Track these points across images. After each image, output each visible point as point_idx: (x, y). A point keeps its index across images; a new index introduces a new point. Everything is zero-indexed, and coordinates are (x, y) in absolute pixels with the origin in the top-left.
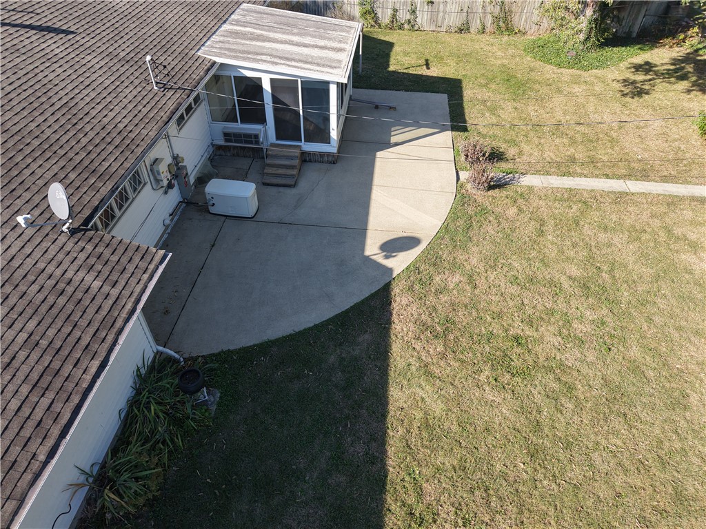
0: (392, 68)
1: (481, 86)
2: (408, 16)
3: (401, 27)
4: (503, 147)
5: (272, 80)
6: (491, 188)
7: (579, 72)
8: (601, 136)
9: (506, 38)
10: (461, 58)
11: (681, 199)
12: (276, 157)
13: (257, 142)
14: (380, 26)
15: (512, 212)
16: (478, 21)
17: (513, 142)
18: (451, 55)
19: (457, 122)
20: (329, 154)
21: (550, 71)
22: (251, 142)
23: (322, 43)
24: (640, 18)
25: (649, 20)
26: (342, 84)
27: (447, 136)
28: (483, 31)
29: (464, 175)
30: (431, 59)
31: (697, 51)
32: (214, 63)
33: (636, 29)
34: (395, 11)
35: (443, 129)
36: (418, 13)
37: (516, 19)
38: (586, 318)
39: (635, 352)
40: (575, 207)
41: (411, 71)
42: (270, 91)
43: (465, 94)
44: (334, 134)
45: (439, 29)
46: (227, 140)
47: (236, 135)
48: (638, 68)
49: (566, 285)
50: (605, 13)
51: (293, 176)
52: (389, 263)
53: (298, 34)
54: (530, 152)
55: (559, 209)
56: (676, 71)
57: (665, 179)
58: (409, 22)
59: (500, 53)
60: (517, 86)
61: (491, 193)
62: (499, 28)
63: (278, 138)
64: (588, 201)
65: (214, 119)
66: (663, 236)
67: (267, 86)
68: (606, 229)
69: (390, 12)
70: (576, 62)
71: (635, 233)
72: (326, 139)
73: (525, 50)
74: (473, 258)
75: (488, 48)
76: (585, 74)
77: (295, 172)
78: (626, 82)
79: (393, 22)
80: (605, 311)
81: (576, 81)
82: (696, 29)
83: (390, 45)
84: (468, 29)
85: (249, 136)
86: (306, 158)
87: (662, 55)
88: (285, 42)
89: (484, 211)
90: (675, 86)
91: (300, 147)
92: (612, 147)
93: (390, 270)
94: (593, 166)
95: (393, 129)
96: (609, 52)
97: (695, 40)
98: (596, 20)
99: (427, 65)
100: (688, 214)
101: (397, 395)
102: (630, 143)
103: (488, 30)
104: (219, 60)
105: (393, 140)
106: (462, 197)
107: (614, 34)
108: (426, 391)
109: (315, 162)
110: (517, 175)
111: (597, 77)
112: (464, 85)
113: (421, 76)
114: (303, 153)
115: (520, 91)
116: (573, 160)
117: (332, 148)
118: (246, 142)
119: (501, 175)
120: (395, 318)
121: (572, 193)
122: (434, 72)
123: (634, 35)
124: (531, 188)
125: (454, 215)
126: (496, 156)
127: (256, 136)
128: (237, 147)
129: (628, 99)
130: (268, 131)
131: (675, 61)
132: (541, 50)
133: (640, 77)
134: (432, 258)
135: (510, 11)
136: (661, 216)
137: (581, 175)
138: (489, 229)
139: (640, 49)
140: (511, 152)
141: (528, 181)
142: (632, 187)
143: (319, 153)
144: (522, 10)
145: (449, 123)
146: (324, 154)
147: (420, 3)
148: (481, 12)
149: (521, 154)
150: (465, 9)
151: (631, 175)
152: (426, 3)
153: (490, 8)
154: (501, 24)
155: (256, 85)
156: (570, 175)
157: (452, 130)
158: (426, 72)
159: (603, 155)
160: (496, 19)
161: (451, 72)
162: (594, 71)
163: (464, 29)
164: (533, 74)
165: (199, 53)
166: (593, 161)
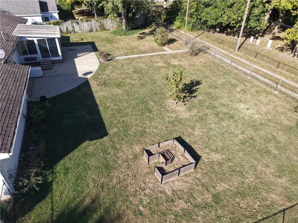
0: (71, 42)
1: (100, 42)
2: (72, 29)
3: (70, 32)
4: (109, 53)
5: (37, 40)
6: (108, 60)
7: (126, 36)
8: (134, 48)
9: (104, 32)
10: (92, 37)
11: (154, 55)
12: (44, 62)
13: (36, 60)
14: (63, 33)
15: (115, 64)
16: (95, 28)
18: (89, 37)
19: (95, 49)
20: (60, 60)
21: (118, 37)
22: (34, 60)
23: (49, 30)
24: (139, 22)
25: (142, 23)
27: (94, 53)
28: (97, 31)
29: (100, 60)
31: (155, 29)
32: (18, 36)
33: (139, 25)
34: (67, 28)
35: (92, 52)
36: (75, 27)
37: (106, 26)
38: (135, 76)
39: (146, 79)
40: (130, 61)
41: (78, 42)
43: (96, 44)
44: (60, 53)
45: (83, 32)
46: (26, 61)
47: (29, 58)
48: (141, 34)
49: (130, 73)
50: (128, 20)
51: (51, 66)
52: (86, 77)
53: (40, 29)
54: (117, 53)
55: (126, 62)
56: (150, 33)
57: (150, 53)
58: (73, 31)
59: (104, 35)
60: (110, 41)
61: (108, 61)
62: (102, 29)
63: (42, 58)
64: (132, 59)
65: (20, 55)
66: (150, 62)
67: (36, 42)
68: (138, 63)
69: (65, 28)
70: (125, 34)
71: (143, 63)
72: (58, 55)
73: (111, 34)
74: (108, 72)
75: (100, 34)
76: (128, 37)
77: (51, 65)
78: (139, 37)
79: (67, 31)
80: (139, 75)
81: (126, 38)
82: (153, 24)
83: (69, 37)
84: (92, 31)
85: (33, 58)
86: (53, 62)
87: (147, 31)
88: (38, 31)
89: (108, 65)
90: (151, 36)
91: (50, 59)
92: (137, 49)
93: (87, 78)
94: (133, 53)
95: (77, 54)
96: (133, 31)
97: (154, 27)
98: (126, 23)
99: (82, 40)
100: (155, 57)
101: (96, 95)
102: (141, 48)
103: (99, 30)
104: (19, 35)
105: (78, 56)
106: (101, 64)
107: (134, 27)
108: (102, 93)
109: (56, 63)
110: (115, 58)
112: (95, 42)
113: (81, 42)
114: (52, 61)
115: (112, 42)
116: (128, 53)
117: (60, 58)
118: (33, 60)
119: (111, 58)
120: (91, 84)
121: (129, 59)
122: (85, 41)
123: (139, 27)
124: (118, 59)
125: (100, 66)
126: (109, 55)
127: (36, 58)
128: (29, 63)
129: (140, 40)
130: (39, 55)
131: (150, 31)
132: (115, 33)
133: (142, 35)
134: (97, 73)
135: (103, 24)
136: (150, 59)
137: (130, 55)
138: (110, 67)
139: (142, 30)
140: (112, 53)
141: (117, 58)
142: (143, 55)
143: (57, 60)
144: (107, 23)
145: (93, 51)
146: (58, 60)
147: (75, 24)
148: (94, 25)
149: (114, 53)
150: (90, 25)
151: (142, 53)
152: (76, 24)
153: (97, 24)
154: (102, 28)
155: (33, 42)
156: (128, 55)
157: (95, 52)
158: (82, 41)
159: (135, 51)
160: (100, 27)
161: (90, 40)
162: (130, 36)
163: (91, 31)
164: (114, 38)
165: (12, 34)
166: (133, 52)
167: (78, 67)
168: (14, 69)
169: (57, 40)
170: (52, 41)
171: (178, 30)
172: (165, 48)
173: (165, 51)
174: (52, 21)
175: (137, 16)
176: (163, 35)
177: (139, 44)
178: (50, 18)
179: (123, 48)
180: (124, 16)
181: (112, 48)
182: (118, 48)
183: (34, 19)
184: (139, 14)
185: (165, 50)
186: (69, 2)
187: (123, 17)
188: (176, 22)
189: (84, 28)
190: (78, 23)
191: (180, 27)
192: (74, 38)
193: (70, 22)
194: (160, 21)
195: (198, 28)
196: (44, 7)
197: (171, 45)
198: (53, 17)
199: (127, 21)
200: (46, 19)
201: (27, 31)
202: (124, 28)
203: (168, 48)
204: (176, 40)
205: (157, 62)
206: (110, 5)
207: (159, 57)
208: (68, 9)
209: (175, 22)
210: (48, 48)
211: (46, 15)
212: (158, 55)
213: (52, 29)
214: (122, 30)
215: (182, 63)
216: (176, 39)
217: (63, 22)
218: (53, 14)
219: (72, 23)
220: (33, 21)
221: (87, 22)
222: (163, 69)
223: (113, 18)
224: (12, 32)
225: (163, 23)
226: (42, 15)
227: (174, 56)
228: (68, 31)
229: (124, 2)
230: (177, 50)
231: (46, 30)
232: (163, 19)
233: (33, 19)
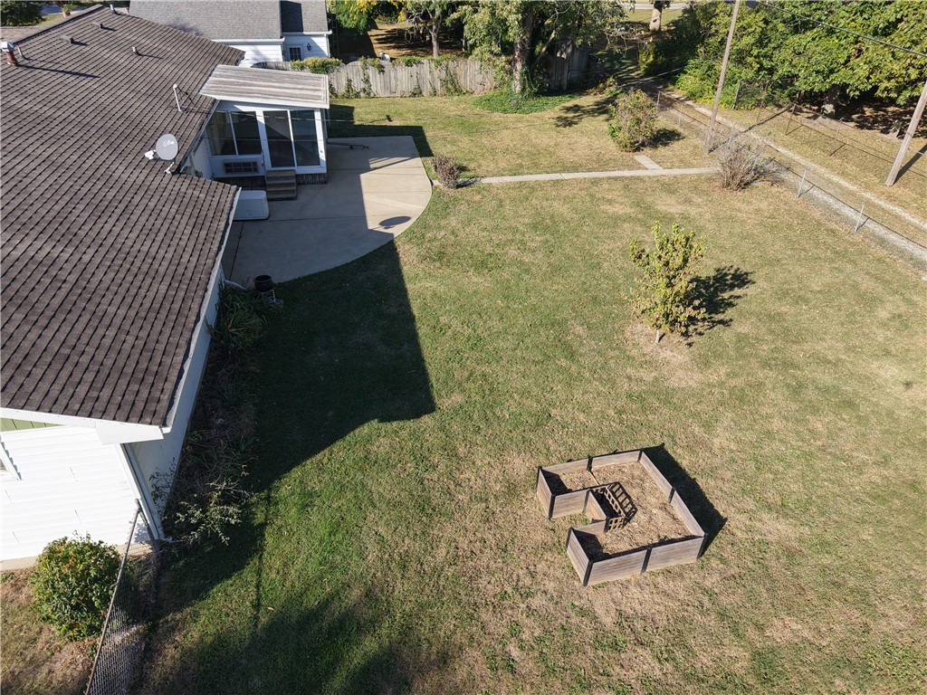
0: (357, 123)
1: (439, 129)
2: (363, 85)
3: (357, 96)
4: (465, 164)
5: (265, 113)
6: (459, 186)
7: (521, 115)
8: (541, 151)
9: (456, 98)
10: (417, 114)
11: (600, 179)
12: (275, 178)
13: (256, 170)
14: (336, 96)
15: (478, 198)
16: (429, 85)
17: (470, 160)
18: (409, 111)
19: (423, 150)
20: (320, 175)
21: (497, 116)
22: (250, 170)
23: (300, 87)
24: (566, 73)
25: (575, 75)
26: (326, 109)
27: (418, 161)
28: (435, 94)
29: (436, 183)
30: (391, 115)
31: (616, 96)
32: (215, 100)
33: (565, 82)
34: (349, 81)
35: (413, 157)
36: (371, 81)
37: (462, 81)
38: (536, 240)
39: (569, 251)
40: (524, 192)
41: (375, 124)
42: (263, 122)
43: (427, 135)
44: (322, 156)
45: (393, 95)
46: (228, 171)
47: (236, 164)
48: (568, 109)
49: (521, 228)
50: (533, 66)
51: (292, 191)
52: (389, 231)
53: (277, 82)
54: (487, 164)
56: (598, 109)
57: (589, 170)
58: (364, 90)
59: (453, 108)
60: (470, 128)
61: (459, 189)
62: (449, 90)
63: (273, 166)
64: (533, 188)
65: (214, 153)
66: (588, 199)
67: (261, 119)
68: (547, 200)
69: (344, 83)
70: (518, 108)
71: (566, 200)
72: (317, 161)
73: (474, 104)
74: (453, 221)
75: (442, 105)
76: (527, 116)
77: (294, 188)
78: (559, 118)
79: (348, 91)
80: (548, 236)
81: (519, 121)
82: (611, 79)
83: (352, 108)
84: (421, 93)
85: (248, 164)
86: (302, 180)
87: (587, 101)
88: (269, 86)
89: (455, 199)
90: (598, 118)
91: (294, 170)
92: (551, 157)
93: (392, 235)
94: (536, 167)
95: (370, 160)
96: (544, 100)
97: (612, 89)
98: (526, 72)
99: (389, 118)
100: (606, 186)
101: (412, 288)
102: (565, 155)
103: (439, 93)
104: (219, 98)
105: (372, 166)
106: (437, 194)
107: (549, 88)
108: (431, 284)
109: (309, 183)
110: (479, 179)
111: (535, 117)
112: (425, 129)
113: (386, 126)
114: (297, 176)
115: (475, 130)
116: (521, 166)
117: (322, 169)
118: (246, 170)
119: (466, 179)
120: (401, 255)
121: (522, 185)
122: (396, 123)
123: (565, 88)
124: (490, 184)
125: (433, 203)
126: (462, 169)
127: (255, 164)
128: (236, 178)
129: (561, 128)
130: (264, 158)
131: (597, 104)
132: (487, 102)
133: (571, 115)
134: (423, 222)
135: (455, 74)
136: (587, 189)
137: (527, 174)
138: (462, 206)
139: (571, 97)
140: (472, 166)
141: (486, 181)
142: (566, 176)
143: (311, 174)
144: (466, 73)
145: (418, 153)
146: (316, 175)
147: (372, 72)
148: (429, 77)
149: (479, 166)
150: (415, 75)
151: (565, 170)
152: (377, 72)
153: (436, 73)
154: (450, 86)
155: (251, 117)
156: (519, 174)
157: (421, 157)
158: (388, 123)
159: (544, 161)
160: (444, 82)
161: (412, 122)
162: (533, 114)
163: (417, 93)
164: (483, 119)
165: (200, 93)
166: (536, 165)
167: (369, 198)
168: (196, 193)
169: (318, 116)
170: (304, 117)
171: (690, 103)
172: (643, 158)
173: (639, 166)
174: (309, 60)
175: (561, 54)
176: (640, 115)
177: (559, 140)
178: (304, 50)
179: (507, 149)
180: (521, 51)
181: (474, 149)
182: (493, 151)
183: (264, 53)
184: (569, 46)
185: (639, 164)
186: (362, 5)
187: (519, 56)
188: (687, 76)
189: (397, 85)
190: (381, 69)
191: (698, 94)
192: (364, 114)
193: (359, 63)
194: (632, 71)
195: (758, 100)
196: (291, 18)
197: (662, 150)
198: (313, 49)
199: (529, 68)
200: (292, 54)
201: (241, 85)
202: (518, 89)
203: (651, 158)
204: (679, 135)
205: (610, 202)
206: (483, 17)
207: (620, 185)
208: (357, 25)
209: (683, 77)
210: (292, 139)
211: (296, 41)
212: (616, 179)
213: (309, 84)
214: (511, 94)
215: (693, 211)
216: (680, 130)
217: (338, 65)
218: (314, 39)
219: (365, 67)
220: (257, 57)
221: (407, 65)
222: (626, 225)
223: (487, 55)
224: (200, 86)
225: (642, 77)
226: (283, 39)
227: (669, 187)
228: (350, 92)
229: (525, 9)
230: (679, 167)
231: (291, 86)
232: (643, 67)
233: (257, 53)
